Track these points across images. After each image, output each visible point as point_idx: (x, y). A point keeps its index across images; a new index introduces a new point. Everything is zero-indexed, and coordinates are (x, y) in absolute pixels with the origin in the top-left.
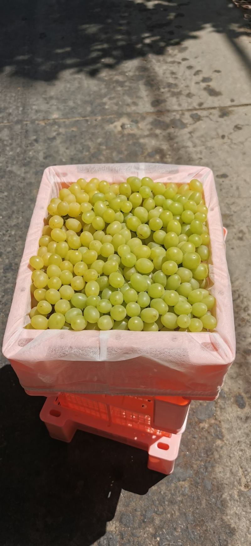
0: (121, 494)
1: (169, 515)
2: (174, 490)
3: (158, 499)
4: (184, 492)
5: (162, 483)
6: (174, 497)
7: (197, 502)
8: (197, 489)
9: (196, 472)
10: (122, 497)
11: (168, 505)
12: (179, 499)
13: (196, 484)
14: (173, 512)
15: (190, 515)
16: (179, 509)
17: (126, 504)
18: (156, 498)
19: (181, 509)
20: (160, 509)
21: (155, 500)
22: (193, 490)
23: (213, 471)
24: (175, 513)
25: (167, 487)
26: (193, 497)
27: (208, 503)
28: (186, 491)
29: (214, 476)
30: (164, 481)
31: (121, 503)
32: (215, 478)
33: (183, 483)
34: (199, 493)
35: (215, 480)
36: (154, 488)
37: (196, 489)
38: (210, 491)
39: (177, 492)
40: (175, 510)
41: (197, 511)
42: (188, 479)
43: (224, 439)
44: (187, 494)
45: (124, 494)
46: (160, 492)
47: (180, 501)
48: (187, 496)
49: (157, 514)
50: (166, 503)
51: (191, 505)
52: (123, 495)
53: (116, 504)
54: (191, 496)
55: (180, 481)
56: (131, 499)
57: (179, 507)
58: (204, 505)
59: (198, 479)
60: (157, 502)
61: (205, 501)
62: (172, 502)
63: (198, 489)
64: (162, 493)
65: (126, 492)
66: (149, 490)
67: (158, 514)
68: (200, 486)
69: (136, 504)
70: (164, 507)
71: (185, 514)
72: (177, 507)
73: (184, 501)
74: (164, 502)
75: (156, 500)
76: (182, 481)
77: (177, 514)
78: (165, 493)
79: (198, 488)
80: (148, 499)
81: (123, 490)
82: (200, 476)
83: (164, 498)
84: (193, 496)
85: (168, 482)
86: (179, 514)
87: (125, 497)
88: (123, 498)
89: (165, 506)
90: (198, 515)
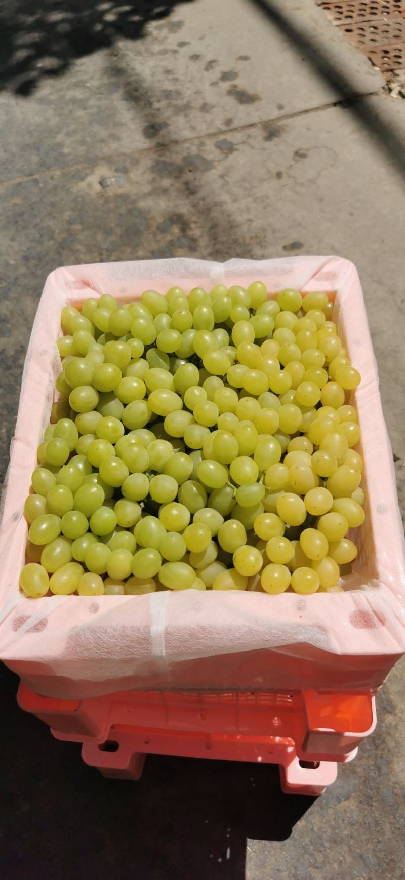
0: (248, 848)
1: (336, 866)
2: (335, 818)
3: (311, 842)
4: (352, 819)
5: (312, 813)
6: (337, 831)
7: (377, 830)
8: (371, 809)
9: (363, 779)
10: (251, 853)
11: (331, 848)
12: (346, 832)
13: (367, 800)
14: (341, 858)
15: (370, 856)
16: (350, 850)
17: (260, 863)
18: (307, 840)
19: (352, 848)
20: (318, 859)
21: (307, 845)
22: (366, 812)
23: (392, 771)
24: (344, 859)
25: (322, 818)
26: (369, 824)
27: (395, 828)
28: (355, 817)
29: (394, 780)
30: (314, 808)
31: (252, 863)
32: (396, 783)
33: (347, 803)
34: (377, 815)
35: (396, 785)
36: (300, 824)
37: (368, 808)
38: (393, 805)
39: (341, 822)
40: (343, 853)
41: (380, 846)
42: (354, 794)
43: (397, 711)
44: (357, 822)
45: (253, 847)
46: (312, 829)
47: (348, 835)
48: (357, 825)
49: (315, 868)
50: (327, 844)
51: (368, 839)
52: (252, 850)
53: (243, 867)
54: (365, 823)
55: (340, 802)
56: (266, 853)
57: (349, 846)
58: (389, 834)
59: (369, 791)
60: (312, 848)
61: (388, 825)
62: (335, 842)
63: (373, 808)
64: (316, 829)
65: (256, 841)
66: (293, 830)
67: (317, 868)
68: (376, 802)
69: (276, 859)
70: (324, 852)
71: (361, 857)
72: (345, 848)
73: (356, 835)
74: (322, 845)
75: (309, 843)
76: (345, 801)
77: (349, 859)
78: (320, 829)
79: (371, 805)
80: (294, 846)
81: (249, 841)
82: (372, 784)
83: (320, 838)
84: (367, 821)
85: (322, 808)
86: (351, 859)
87: (255, 852)
88: (253, 853)
89: (325, 850)
90: (383, 853)
